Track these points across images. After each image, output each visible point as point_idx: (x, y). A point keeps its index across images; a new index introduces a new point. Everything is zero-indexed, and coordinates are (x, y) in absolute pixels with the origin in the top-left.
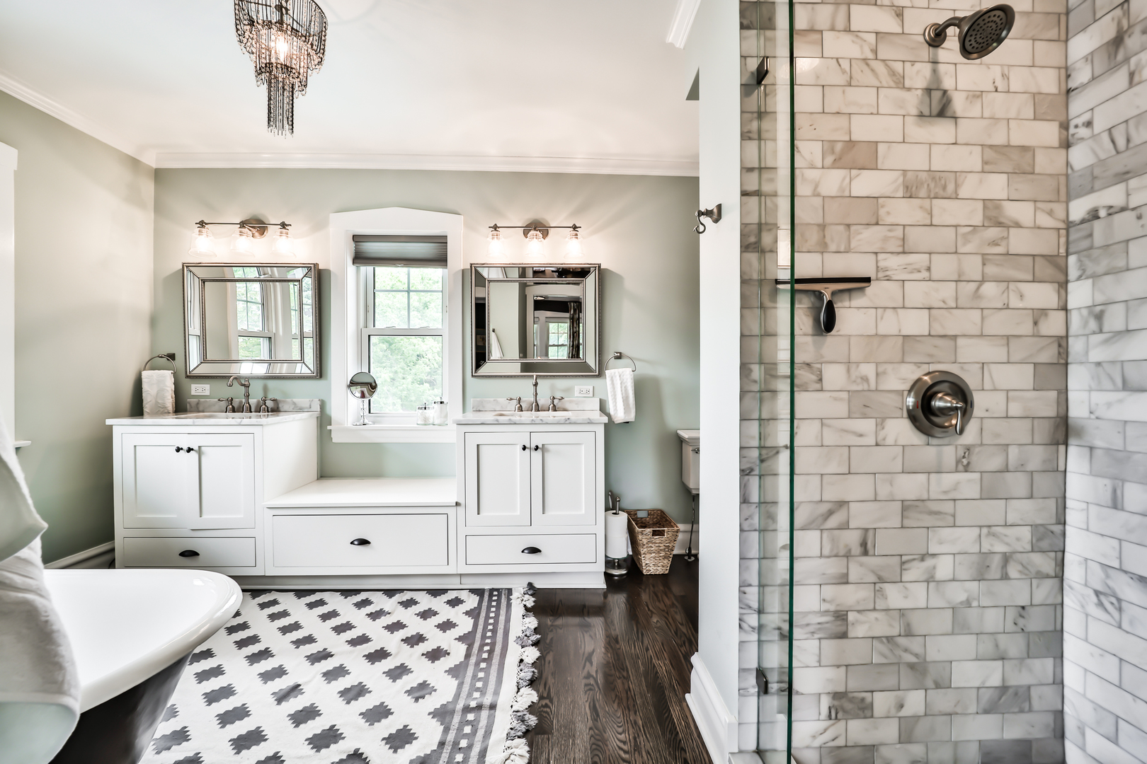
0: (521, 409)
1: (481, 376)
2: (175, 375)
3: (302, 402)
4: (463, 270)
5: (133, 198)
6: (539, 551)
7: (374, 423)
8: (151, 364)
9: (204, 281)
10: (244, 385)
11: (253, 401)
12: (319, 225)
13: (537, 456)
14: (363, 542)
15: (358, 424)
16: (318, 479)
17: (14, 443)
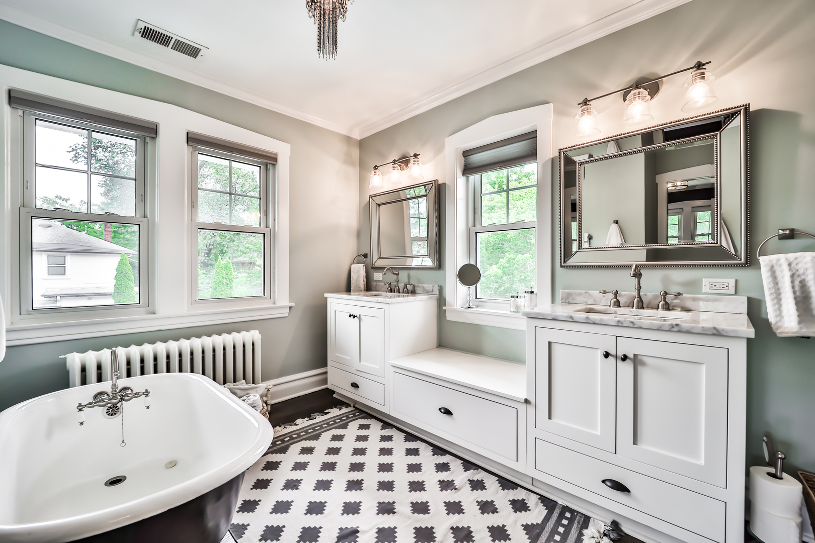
0: (618, 304)
1: (569, 266)
2: (366, 267)
3: (428, 286)
4: (552, 158)
5: (348, 161)
6: (628, 491)
7: (477, 307)
8: (356, 260)
9: (379, 205)
10: (395, 274)
11: (401, 285)
12: (439, 149)
13: (626, 369)
14: (448, 412)
15: (464, 306)
16: (437, 347)
17: (288, 304)
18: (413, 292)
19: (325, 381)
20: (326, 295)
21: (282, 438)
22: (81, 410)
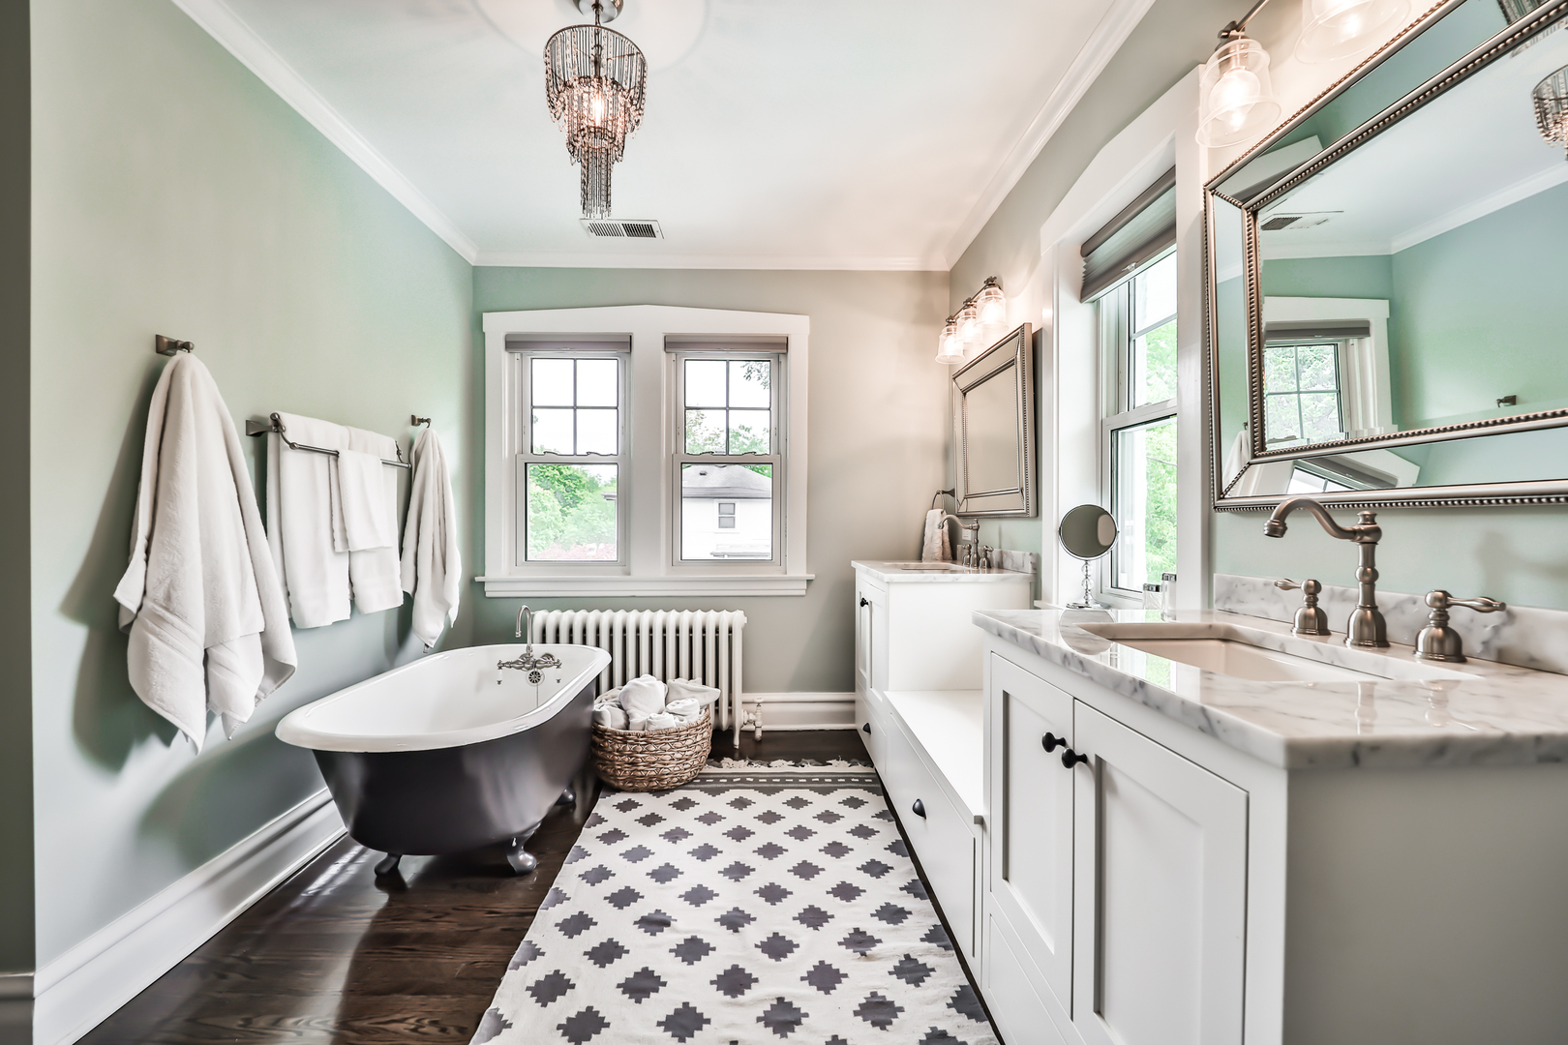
0: (1317, 625)
1: (1232, 508)
3: (1018, 555)
9: (964, 392)
10: (970, 528)
14: (922, 811)
17: (804, 574)
18: (1001, 567)
19: (851, 716)
20: (854, 564)
21: (732, 776)
22: (500, 668)
